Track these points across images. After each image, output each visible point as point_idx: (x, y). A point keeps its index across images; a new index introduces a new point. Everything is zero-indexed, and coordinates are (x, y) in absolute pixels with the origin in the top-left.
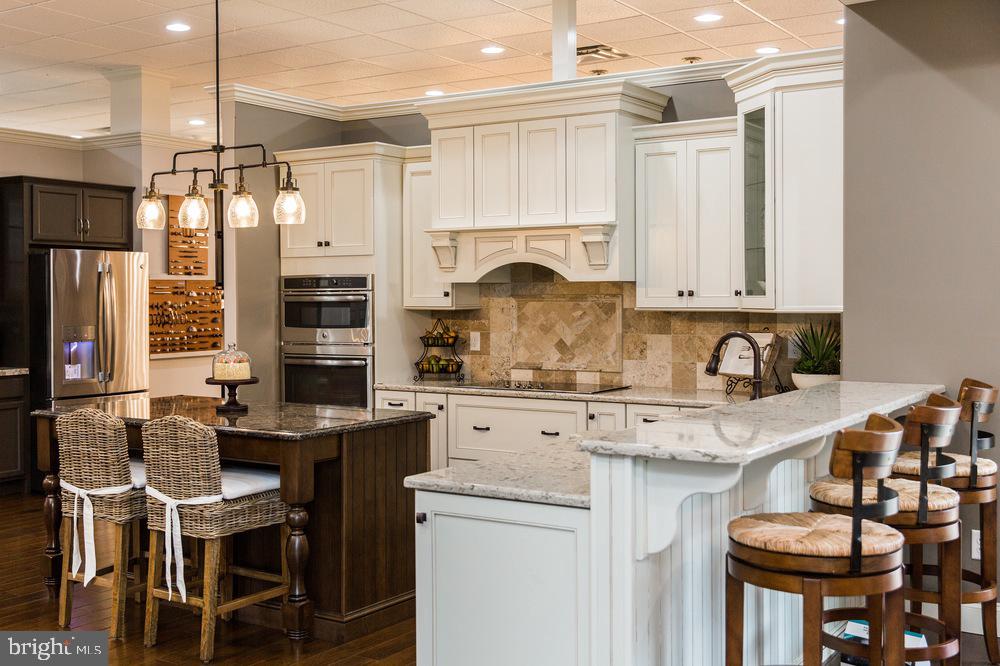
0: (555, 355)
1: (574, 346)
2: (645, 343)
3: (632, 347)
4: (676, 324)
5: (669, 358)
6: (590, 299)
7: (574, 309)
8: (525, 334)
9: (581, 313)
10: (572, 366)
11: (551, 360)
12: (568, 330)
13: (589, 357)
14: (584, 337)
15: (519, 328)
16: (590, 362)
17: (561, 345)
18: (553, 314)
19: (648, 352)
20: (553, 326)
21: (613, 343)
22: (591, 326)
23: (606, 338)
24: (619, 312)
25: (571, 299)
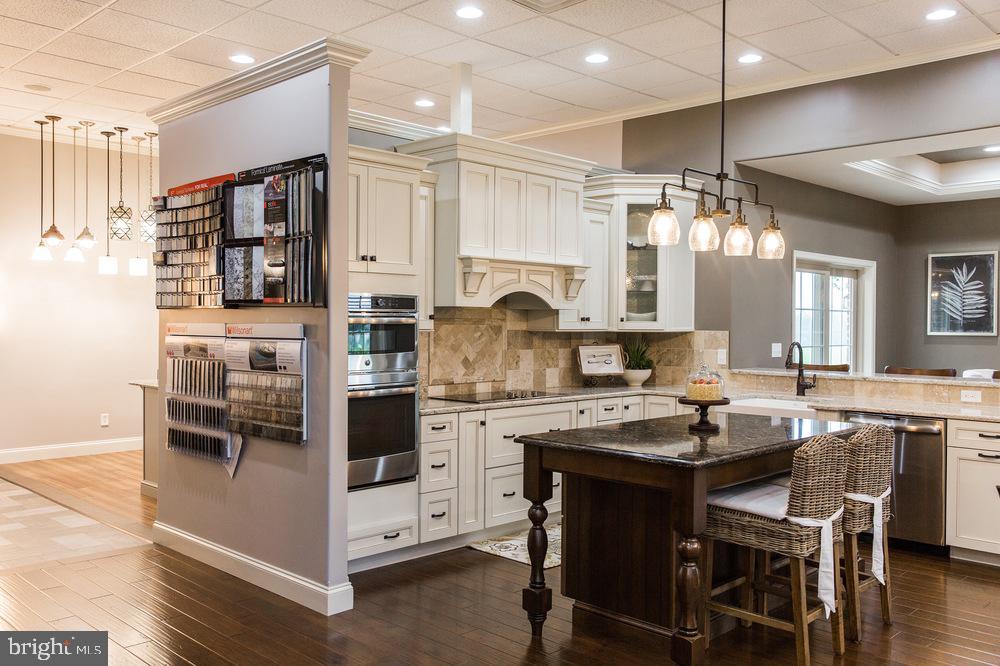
0: (462, 371)
1: (475, 361)
2: (519, 357)
3: (511, 360)
4: (536, 342)
5: (532, 366)
6: (487, 322)
7: (475, 331)
8: (439, 353)
9: (479, 334)
10: (474, 378)
11: (459, 375)
12: (471, 349)
13: (485, 370)
14: (482, 354)
15: (435, 348)
16: (485, 374)
17: (466, 362)
18: (460, 336)
19: (520, 363)
20: (460, 345)
21: (499, 359)
22: (486, 345)
23: (496, 354)
24: (504, 333)
25: (475, 323)
